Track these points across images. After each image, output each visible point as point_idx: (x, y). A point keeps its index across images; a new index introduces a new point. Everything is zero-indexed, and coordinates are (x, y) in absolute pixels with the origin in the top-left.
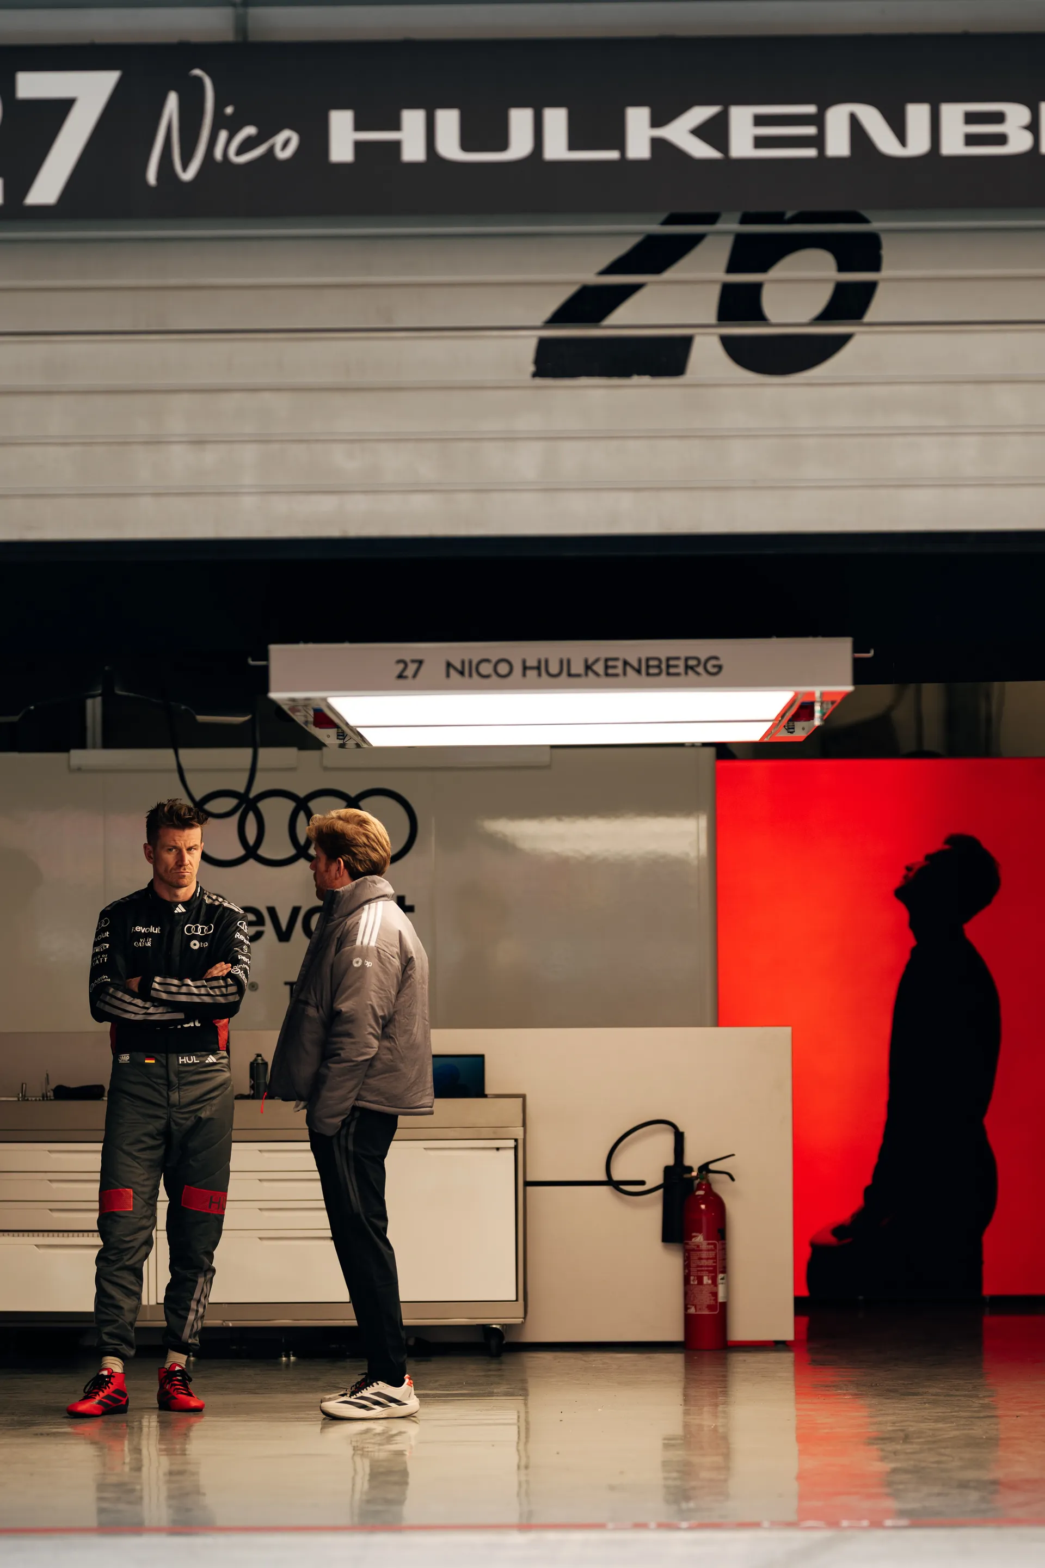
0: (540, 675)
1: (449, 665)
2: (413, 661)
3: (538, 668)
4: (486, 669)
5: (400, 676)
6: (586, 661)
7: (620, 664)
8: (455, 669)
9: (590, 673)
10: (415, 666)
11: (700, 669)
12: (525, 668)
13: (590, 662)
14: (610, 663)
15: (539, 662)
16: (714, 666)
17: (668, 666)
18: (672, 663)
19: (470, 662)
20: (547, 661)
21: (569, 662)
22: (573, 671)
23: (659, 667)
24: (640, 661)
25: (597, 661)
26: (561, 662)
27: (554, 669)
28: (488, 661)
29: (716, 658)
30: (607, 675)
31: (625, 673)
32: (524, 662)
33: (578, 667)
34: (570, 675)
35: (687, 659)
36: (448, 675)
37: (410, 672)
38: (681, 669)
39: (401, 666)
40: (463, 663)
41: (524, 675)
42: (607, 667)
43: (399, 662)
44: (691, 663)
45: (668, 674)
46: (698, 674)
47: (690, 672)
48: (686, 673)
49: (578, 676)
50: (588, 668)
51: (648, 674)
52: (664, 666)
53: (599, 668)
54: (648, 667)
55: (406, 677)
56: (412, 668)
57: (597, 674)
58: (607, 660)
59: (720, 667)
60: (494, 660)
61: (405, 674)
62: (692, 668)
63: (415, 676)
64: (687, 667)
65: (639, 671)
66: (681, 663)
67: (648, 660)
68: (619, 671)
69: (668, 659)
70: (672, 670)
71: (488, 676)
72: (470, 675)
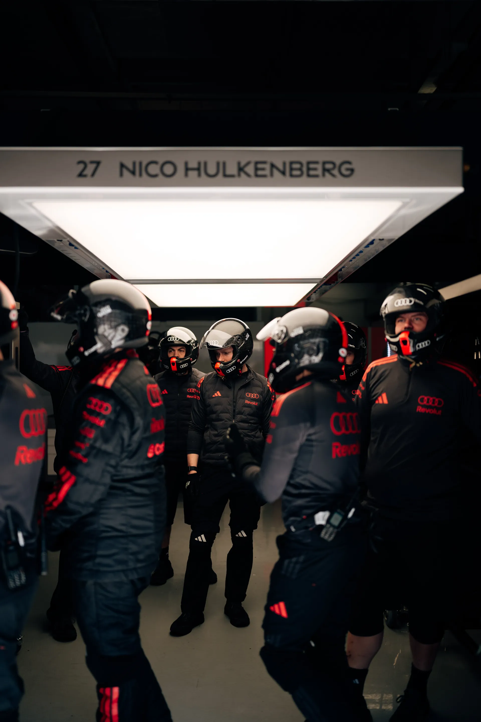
0: (199, 175)
1: (122, 166)
2: (92, 162)
3: (198, 169)
4: (154, 169)
5: (81, 175)
6: (239, 163)
7: (268, 166)
8: (128, 169)
9: (243, 174)
10: (94, 166)
11: (336, 172)
12: (187, 169)
13: (242, 164)
14: (260, 166)
15: (199, 164)
16: (347, 169)
17: (309, 169)
18: (312, 166)
19: (141, 164)
20: (205, 164)
21: (224, 164)
22: (228, 172)
23: (300, 169)
24: (284, 164)
25: (248, 163)
26: (218, 164)
27: (212, 170)
28: (155, 162)
29: (349, 163)
30: (257, 176)
31: (272, 174)
32: (186, 164)
33: (232, 169)
34: (225, 175)
35: (324, 163)
36: (121, 174)
37: (89, 171)
38: (319, 172)
39: (81, 166)
40: (134, 164)
41: (186, 175)
42: (256, 169)
43: (80, 162)
44: (328, 166)
45: (309, 175)
46: (333, 176)
47: (327, 174)
48: (324, 175)
49: (232, 176)
50: (241, 169)
51: (291, 176)
52: (305, 169)
53: (250, 169)
54: (291, 169)
55: (85, 176)
56: (91, 168)
57: (248, 175)
58: (257, 163)
59: (352, 170)
60: (161, 161)
61: (85, 173)
62: (328, 171)
63: (93, 175)
64: (325, 170)
65: (283, 173)
66: (320, 167)
67: (291, 163)
68: (267, 172)
69: (309, 163)
70: (312, 173)
71: (156, 176)
72: (141, 175)
